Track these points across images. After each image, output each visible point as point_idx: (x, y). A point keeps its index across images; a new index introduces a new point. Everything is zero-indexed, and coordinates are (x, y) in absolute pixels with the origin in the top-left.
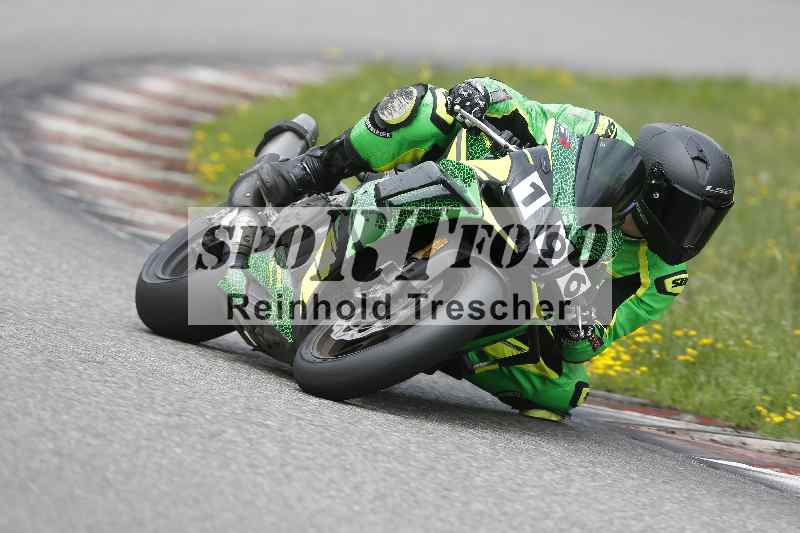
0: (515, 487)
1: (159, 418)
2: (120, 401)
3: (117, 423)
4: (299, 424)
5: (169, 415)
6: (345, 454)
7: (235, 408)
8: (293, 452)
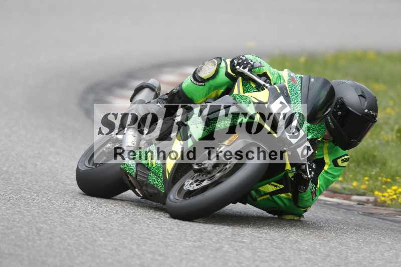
0: (371, 261)
1: (190, 243)
2: (170, 237)
3: (170, 248)
4: (259, 240)
5: (195, 241)
6: (284, 253)
7: (227, 235)
8: (259, 254)
